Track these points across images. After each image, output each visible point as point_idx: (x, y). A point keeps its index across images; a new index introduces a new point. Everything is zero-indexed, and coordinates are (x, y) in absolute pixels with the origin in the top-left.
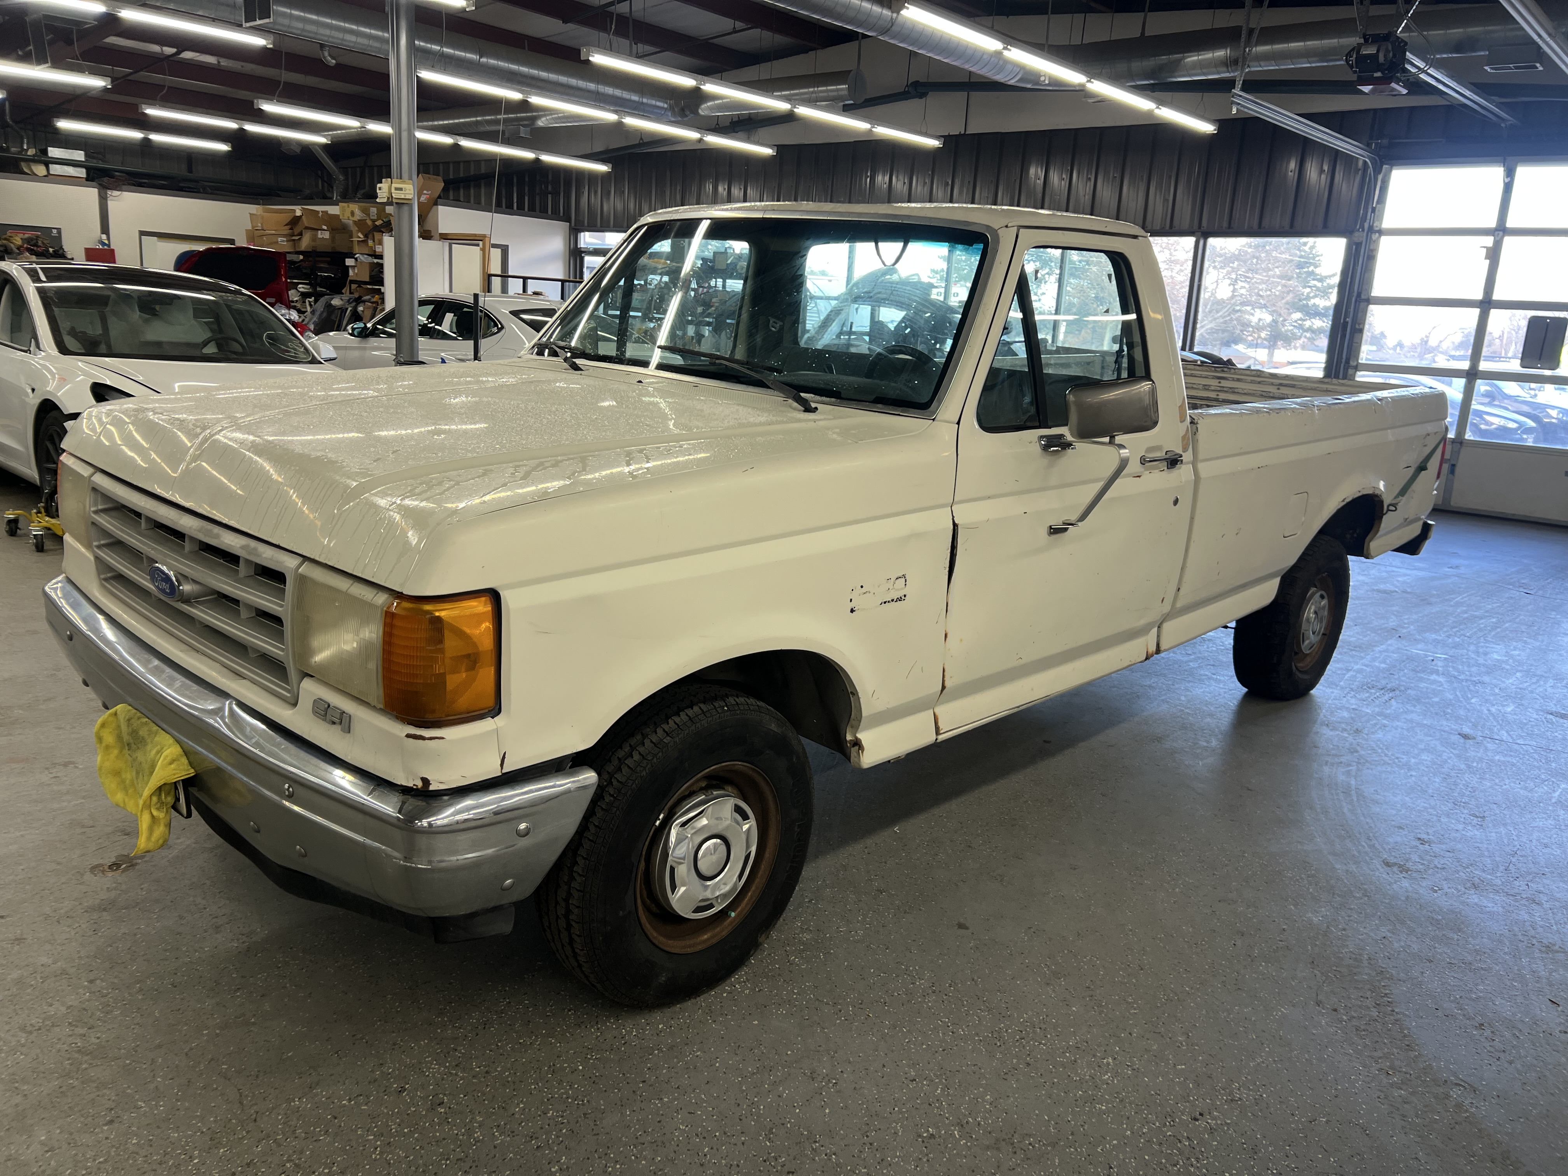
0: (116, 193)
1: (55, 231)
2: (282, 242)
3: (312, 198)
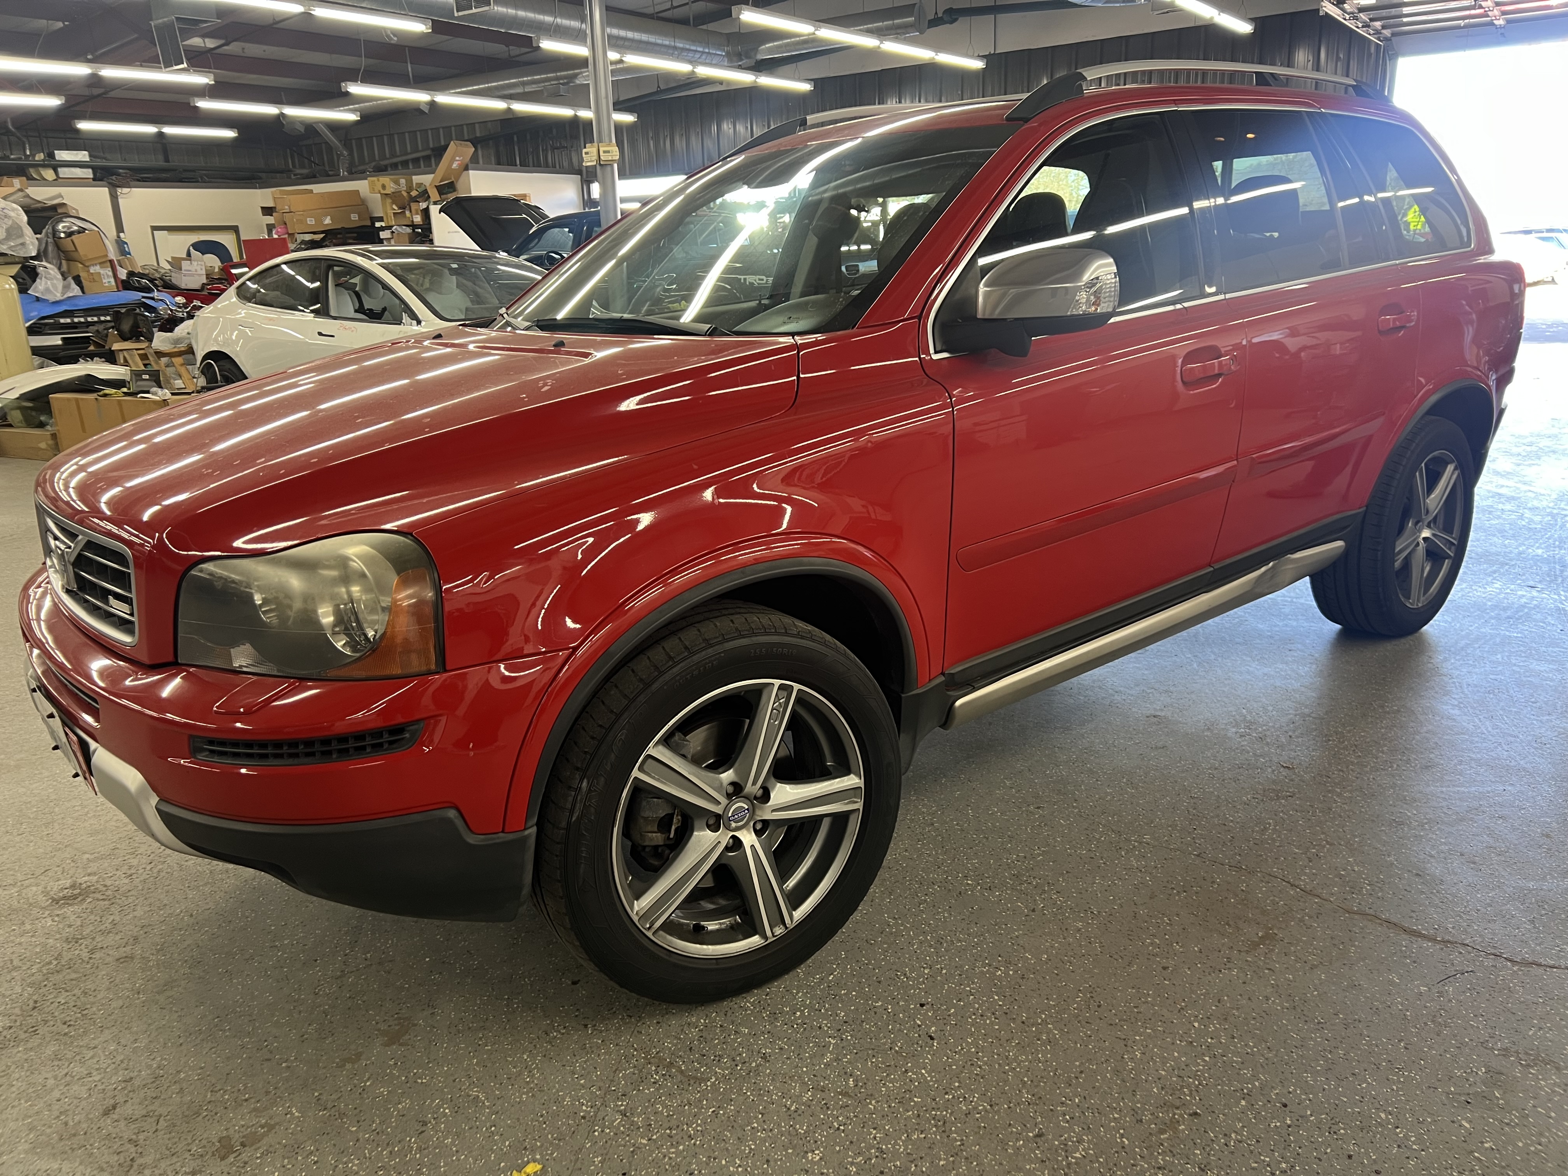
0: (125, 190)
2: (311, 221)
3: (315, 177)
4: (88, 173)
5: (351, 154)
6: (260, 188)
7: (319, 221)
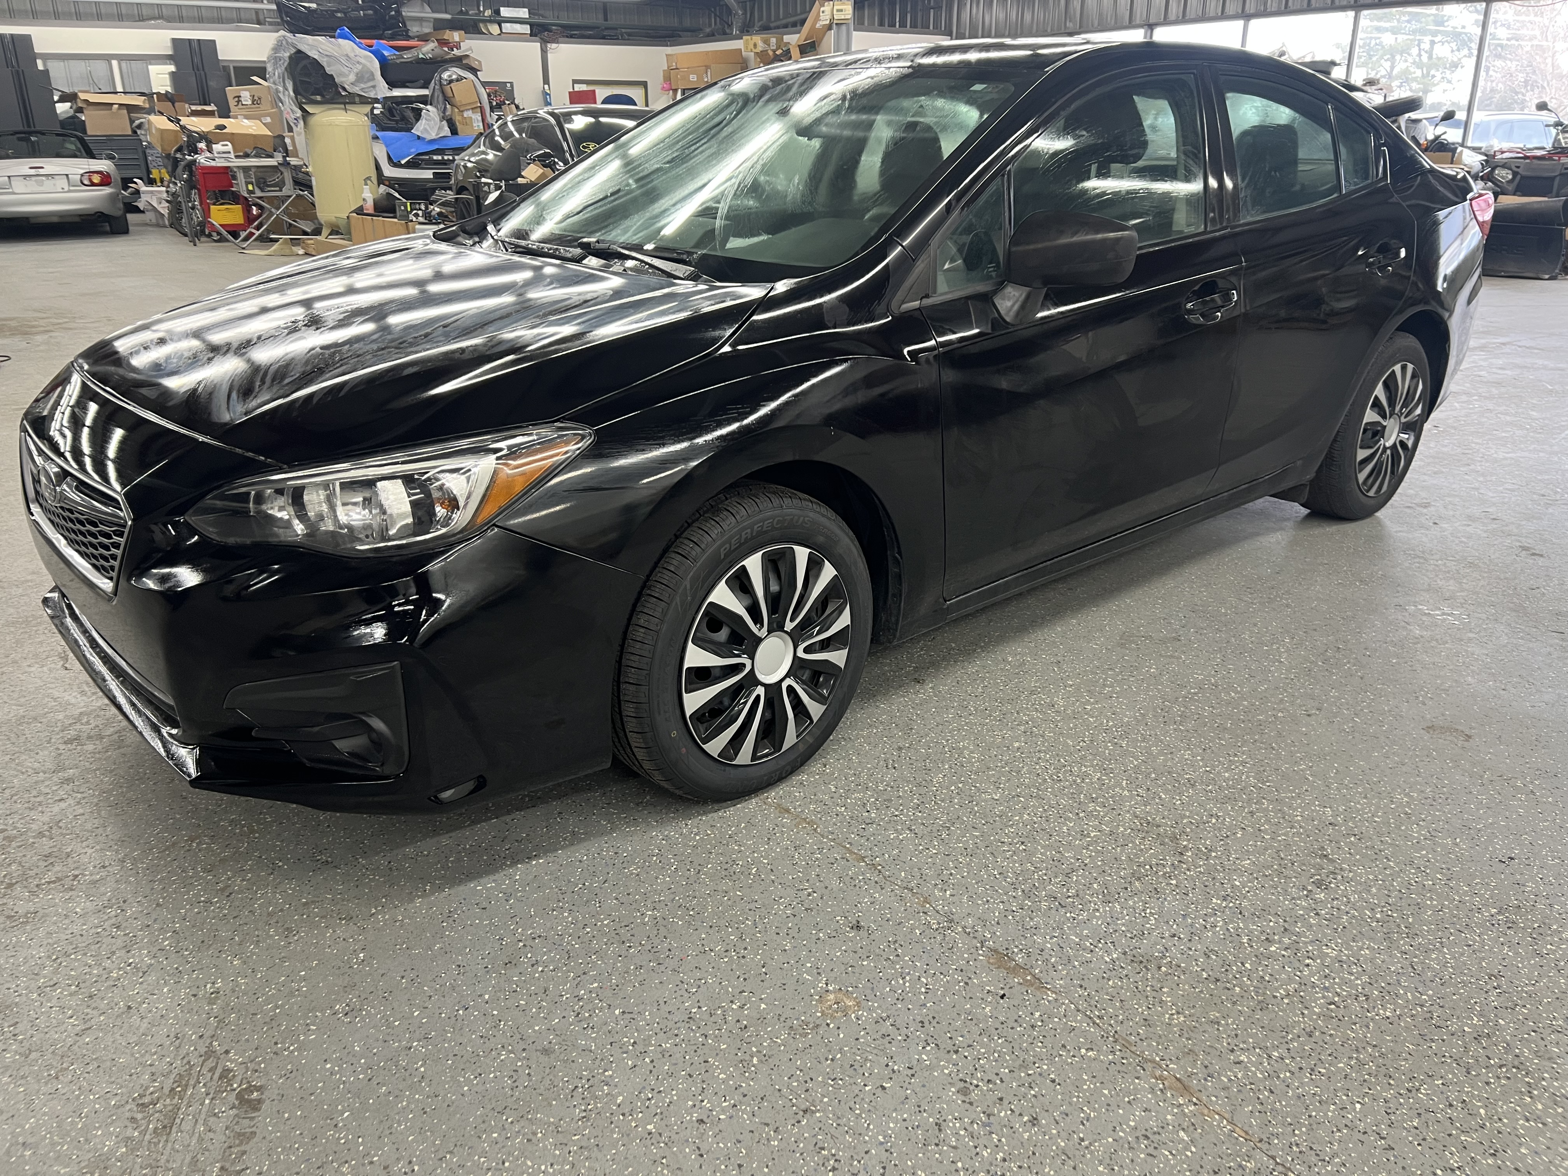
0: (554, 45)
1: (509, 85)
2: (693, 78)
3: (713, 35)
4: (526, 29)
5: (745, 13)
6: (671, 46)
7: (700, 78)
